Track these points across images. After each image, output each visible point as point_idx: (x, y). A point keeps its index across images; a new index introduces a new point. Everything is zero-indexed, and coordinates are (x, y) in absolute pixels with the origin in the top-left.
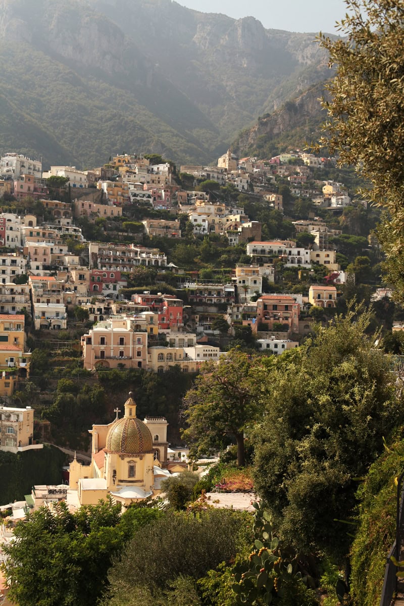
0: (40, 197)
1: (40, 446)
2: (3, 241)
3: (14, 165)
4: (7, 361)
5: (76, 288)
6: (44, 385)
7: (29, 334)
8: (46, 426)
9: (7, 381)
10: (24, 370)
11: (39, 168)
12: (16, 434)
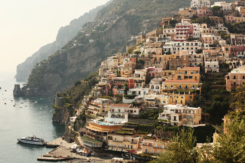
0: (209, 15)
1: (204, 125)
2: (192, 36)
3: (197, 3)
4: (191, 87)
5: (224, 54)
6: (207, 98)
7: (202, 75)
8: (207, 116)
9: (191, 96)
10: (198, 91)
11: (209, 4)
12: (193, 119)
